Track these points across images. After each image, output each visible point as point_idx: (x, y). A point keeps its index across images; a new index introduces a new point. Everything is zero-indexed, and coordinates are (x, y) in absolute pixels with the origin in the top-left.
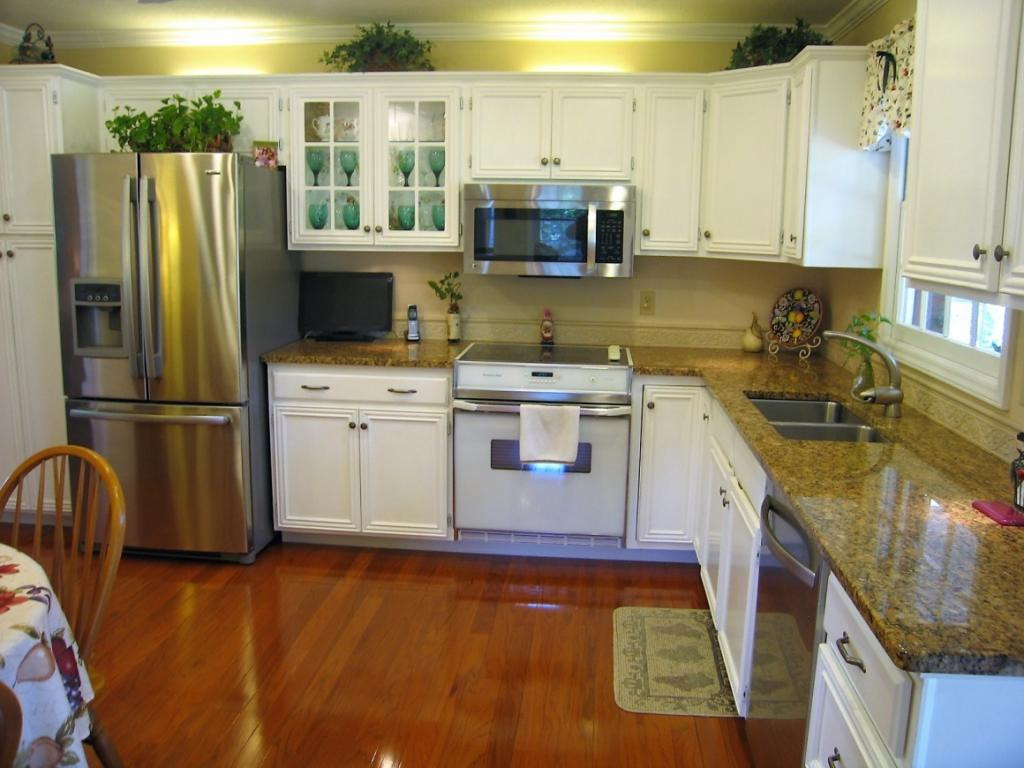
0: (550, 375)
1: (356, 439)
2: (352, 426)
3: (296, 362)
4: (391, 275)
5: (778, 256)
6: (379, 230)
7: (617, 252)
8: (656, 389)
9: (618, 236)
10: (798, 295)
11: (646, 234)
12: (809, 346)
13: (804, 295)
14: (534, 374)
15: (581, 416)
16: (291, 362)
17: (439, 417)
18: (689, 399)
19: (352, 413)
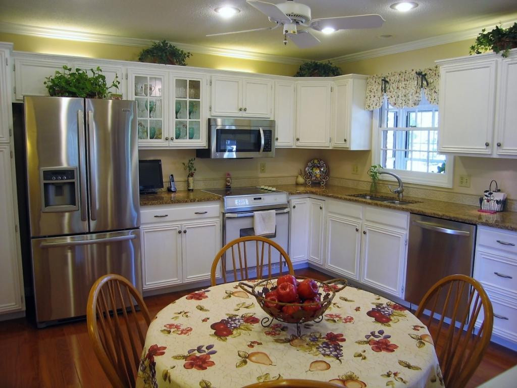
0: (260, 199)
1: (180, 238)
2: (180, 232)
3: (153, 204)
4: (160, 161)
5: (328, 147)
6: (172, 139)
7: (269, 147)
8: (295, 200)
9: (270, 140)
10: (316, 161)
11: (277, 139)
12: (324, 180)
13: (318, 161)
14: (255, 199)
15: (276, 214)
16: (150, 205)
17: (216, 223)
18: (305, 203)
19: (178, 226)
